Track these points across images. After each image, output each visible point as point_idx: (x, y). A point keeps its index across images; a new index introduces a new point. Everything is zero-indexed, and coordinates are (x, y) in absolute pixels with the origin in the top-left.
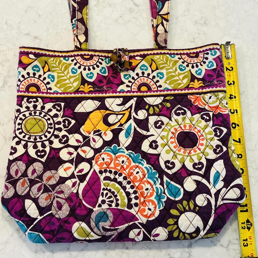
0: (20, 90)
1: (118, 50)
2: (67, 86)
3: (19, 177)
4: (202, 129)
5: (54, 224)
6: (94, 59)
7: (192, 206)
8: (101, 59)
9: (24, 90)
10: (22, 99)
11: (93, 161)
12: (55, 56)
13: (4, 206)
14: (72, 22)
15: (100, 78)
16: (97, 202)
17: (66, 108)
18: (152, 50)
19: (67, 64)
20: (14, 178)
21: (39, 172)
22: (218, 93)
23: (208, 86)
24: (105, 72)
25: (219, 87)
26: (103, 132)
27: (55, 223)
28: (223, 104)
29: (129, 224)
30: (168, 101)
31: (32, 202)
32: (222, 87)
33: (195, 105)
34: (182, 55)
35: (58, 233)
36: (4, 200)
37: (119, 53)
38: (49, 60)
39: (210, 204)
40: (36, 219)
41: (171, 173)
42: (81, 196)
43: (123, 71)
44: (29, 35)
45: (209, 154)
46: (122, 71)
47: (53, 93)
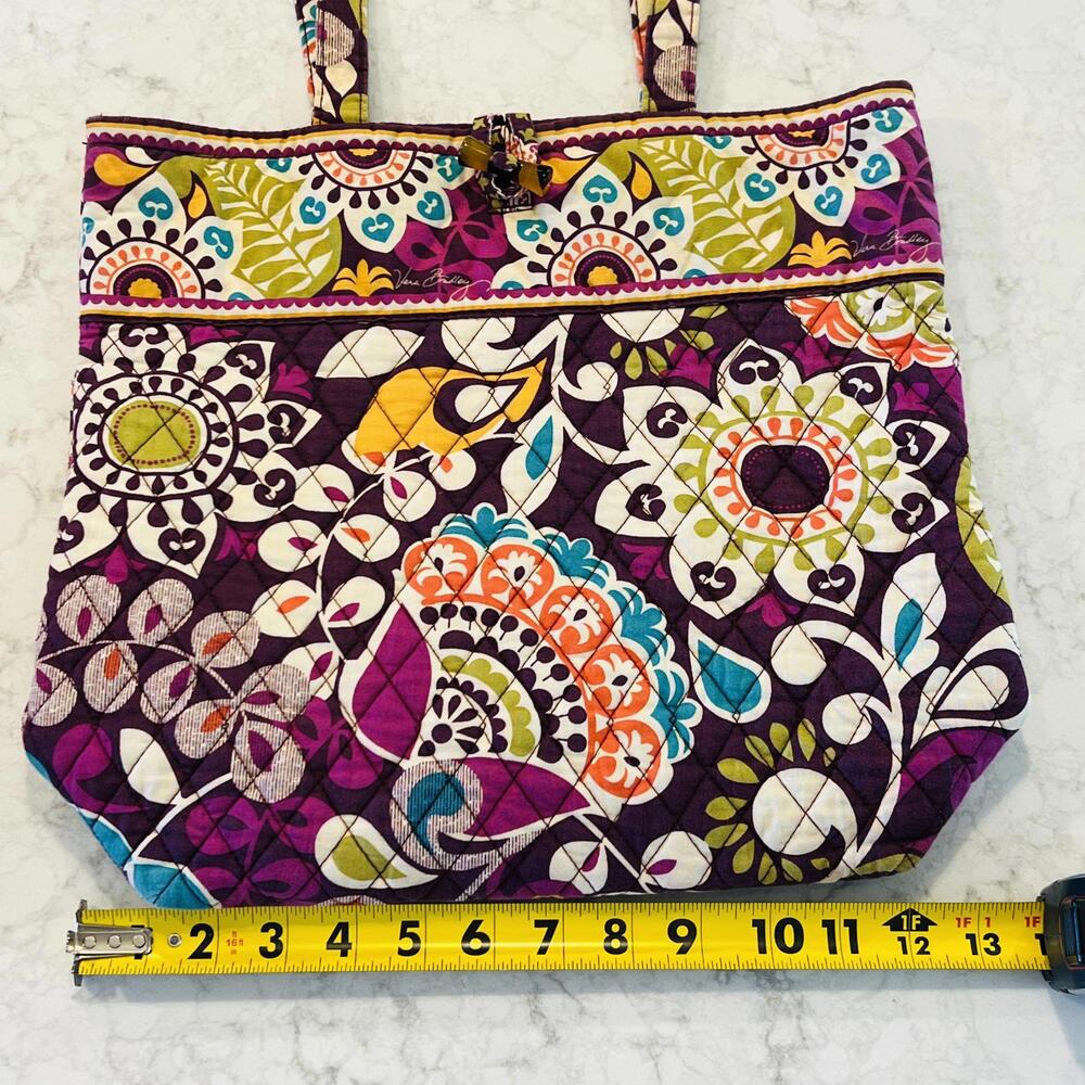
0: (93, 291)
1: (490, 121)
2: (283, 273)
3: (95, 640)
4: (846, 432)
5: (241, 825)
6: (394, 158)
7: (807, 745)
8: (422, 159)
9: (108, 291)
10: (101, 329)
11: (395, 572)
12: (234, 154)
13: (34, 759)
14: (300, 16)
15: (420, 239)
16: (414, 734)
17: (279, 363)
18: (633, 117)
19: (281, 185)
20: (76, 643)
21: (176, 620)
22: (910, 283)
23: (870, 259)
24: (438, 214)
25: (915, 258)
26: (437, 457)
27: (243, 824)
28: (930, 328)
29: (547, 820)
30: (701, 325)
31: (150, 738)
32: (926, 260)
33: (816, 336)
34: (756, 137)
35: (257, 865)
36: (33, 732)
37: (496, 134)
38: (209, 169)
39: (883, 735)
40: (168, 807)
41: (718, 615)
42: (350, 710)
43: (514, 206)
44: (126, 72)
45: (876, 532)
46: (510, 208)
47: (228, 305)
